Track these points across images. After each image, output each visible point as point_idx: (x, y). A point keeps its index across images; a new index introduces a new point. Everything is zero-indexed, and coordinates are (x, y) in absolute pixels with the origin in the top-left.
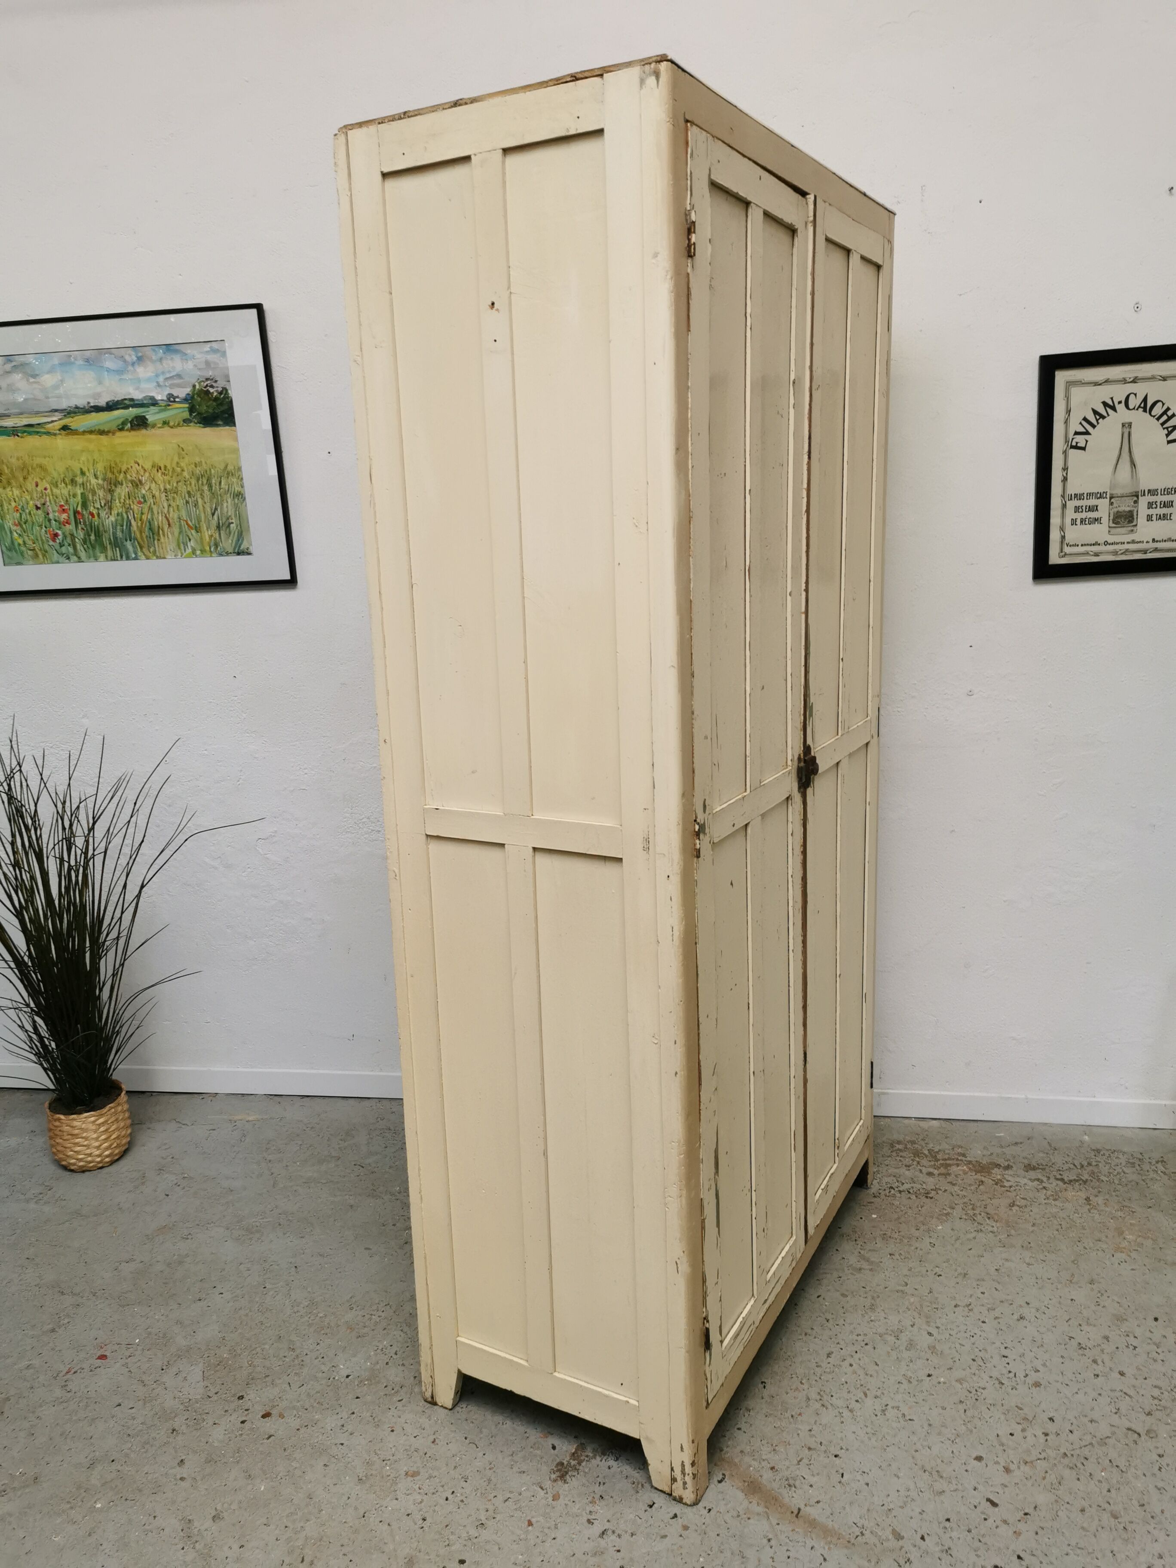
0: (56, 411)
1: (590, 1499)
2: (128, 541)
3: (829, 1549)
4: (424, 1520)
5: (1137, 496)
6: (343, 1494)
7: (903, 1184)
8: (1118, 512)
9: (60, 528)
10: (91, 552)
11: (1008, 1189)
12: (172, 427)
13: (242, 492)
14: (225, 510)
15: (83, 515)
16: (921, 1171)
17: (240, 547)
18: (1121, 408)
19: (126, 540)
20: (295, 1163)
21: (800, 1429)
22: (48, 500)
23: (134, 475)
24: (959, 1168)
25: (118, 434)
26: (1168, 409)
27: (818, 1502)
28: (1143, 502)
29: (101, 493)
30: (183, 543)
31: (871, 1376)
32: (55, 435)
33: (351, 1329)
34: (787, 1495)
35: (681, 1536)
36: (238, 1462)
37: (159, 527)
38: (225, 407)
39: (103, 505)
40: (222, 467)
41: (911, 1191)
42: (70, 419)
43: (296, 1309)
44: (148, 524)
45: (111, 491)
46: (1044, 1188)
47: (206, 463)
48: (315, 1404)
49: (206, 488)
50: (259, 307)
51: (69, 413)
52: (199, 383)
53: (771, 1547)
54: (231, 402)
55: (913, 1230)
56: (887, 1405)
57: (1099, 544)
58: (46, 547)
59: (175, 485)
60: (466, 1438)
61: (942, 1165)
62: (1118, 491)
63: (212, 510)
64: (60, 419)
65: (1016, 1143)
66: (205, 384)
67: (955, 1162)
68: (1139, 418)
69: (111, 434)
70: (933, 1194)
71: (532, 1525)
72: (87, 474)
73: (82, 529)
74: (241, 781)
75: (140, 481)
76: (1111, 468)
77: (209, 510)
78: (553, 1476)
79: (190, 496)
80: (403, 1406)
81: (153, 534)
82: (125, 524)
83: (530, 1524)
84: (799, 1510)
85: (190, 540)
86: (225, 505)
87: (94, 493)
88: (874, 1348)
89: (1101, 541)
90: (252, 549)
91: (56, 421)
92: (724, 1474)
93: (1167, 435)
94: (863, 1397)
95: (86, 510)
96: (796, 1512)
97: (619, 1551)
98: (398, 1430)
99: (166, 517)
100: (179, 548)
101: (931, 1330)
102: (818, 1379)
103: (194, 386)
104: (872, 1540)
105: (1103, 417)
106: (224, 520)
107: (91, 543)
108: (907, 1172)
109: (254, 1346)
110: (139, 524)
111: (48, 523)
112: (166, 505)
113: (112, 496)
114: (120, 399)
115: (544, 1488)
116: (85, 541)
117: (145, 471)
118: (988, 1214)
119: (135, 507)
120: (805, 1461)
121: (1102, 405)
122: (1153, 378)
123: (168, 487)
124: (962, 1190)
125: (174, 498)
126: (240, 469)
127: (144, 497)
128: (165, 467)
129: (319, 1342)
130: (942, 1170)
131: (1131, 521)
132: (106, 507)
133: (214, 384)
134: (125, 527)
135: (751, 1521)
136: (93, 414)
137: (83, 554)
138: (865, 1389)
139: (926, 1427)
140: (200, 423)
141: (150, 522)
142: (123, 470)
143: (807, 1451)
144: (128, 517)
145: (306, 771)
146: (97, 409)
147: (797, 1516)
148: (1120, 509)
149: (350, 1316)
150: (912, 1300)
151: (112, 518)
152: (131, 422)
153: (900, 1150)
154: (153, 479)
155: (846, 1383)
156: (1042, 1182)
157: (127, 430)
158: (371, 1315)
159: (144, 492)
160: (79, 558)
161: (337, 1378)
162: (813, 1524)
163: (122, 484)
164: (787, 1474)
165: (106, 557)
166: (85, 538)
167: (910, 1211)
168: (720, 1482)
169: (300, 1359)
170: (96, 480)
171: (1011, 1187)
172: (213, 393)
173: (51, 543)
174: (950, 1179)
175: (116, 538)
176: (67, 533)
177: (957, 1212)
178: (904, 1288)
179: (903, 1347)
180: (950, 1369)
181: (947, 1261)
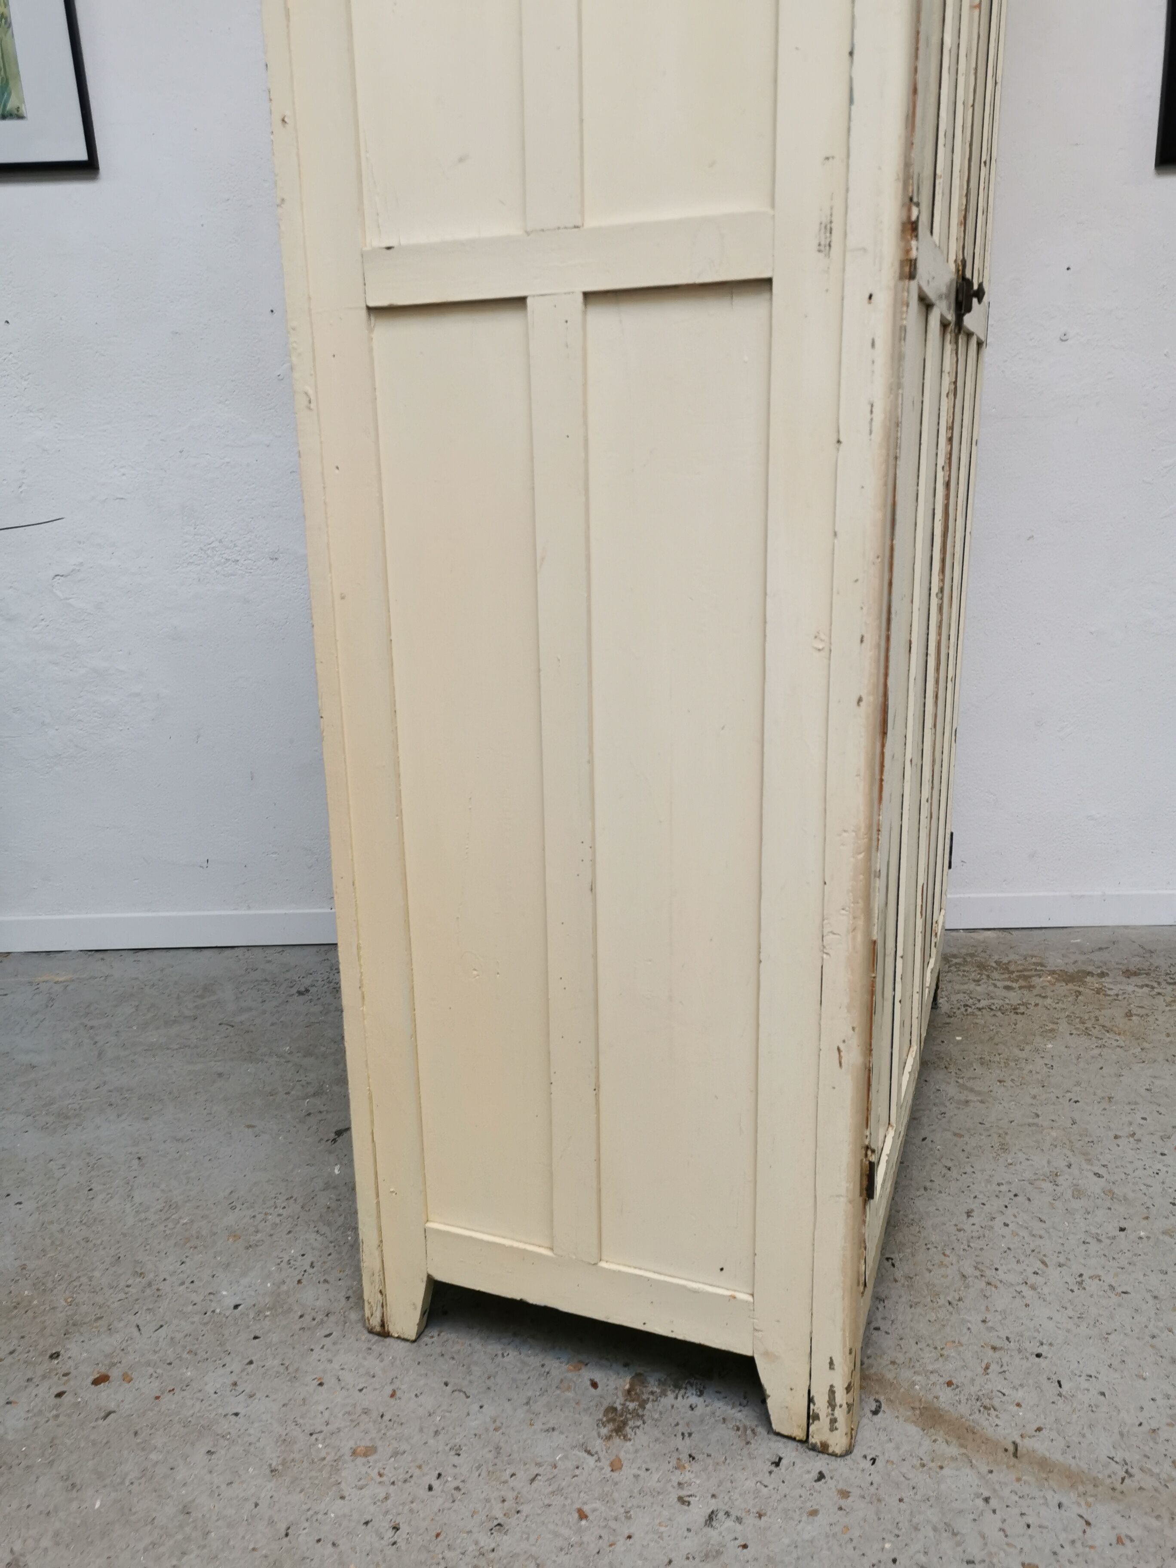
1: (674, 1462)
3: (1088, 1505)
4: (396, 1528)
6: (246, 1500)
7: (979, 1001)
11: (1116, 998)
16: (995, 986)
20: (131, 1027)
21: (969, 1321)
24: (1041, 979)
27: (1039, 1429)
31: (1041, 1237)
33: (236, 1237)
34: (986, 1423)
35: (840, 1509)
36: (51, 1463)
41: (994, 1007)
43: (143, 1216)
46: (1159, 994)
48: (185, 1355)
53: (994, 1511)
55: (1016, 1051)
56: (1081, 1275)
60: (446, 1384)
61: (1020, 976)
65: (1100, 949)
67: (1033, 973)
70: (1022, 1009)
71: (586, 1517)
74: (24, 488)
78: (604, 1431)
80: (334, 1344)
83: (582, 1515)
84: (1015, 1445)
88: (1029, 1200)
90: (24, 110)
92: (877, 1401)
94: (1042, 1266)
96: (1011, 1448)
97: (745, 1546)
98: (330, 1382)
101: (1097, 1169)
102: (966, 1247)
104: (1149, 1482)
108: (978, 988)
109: (75, 1275)
115: (593, 1452)
118: (1103, 1026)
120: (994, 1367)
124: (1058, 1003)
129: (184, 1260)
130: (1022, 983)
135: (945, 1471)
138: (1041, 1256)
139: (1151, 1302)
143: (990, 1352)
145: (123, 470)
147: (1015, 1455)
149: (231, 1219)
150: (1054, 1134)
153: (959, 964)
155: (1009, 1249)
156: (1153, 988)
158: (266, 1214)
161: (218, 1311)
162: (1044, 1465)
164: (973, 1390)
167: (1002, 1031)
168: (875, 1412)
169: (154, 1287)
171: (1117, 995)
174: (1035, 992)
177: (1063, 1027)
178: (1036, 1120)
179: (1068, 1194)
180: (1147, 1218)
181: (1078, 1084)
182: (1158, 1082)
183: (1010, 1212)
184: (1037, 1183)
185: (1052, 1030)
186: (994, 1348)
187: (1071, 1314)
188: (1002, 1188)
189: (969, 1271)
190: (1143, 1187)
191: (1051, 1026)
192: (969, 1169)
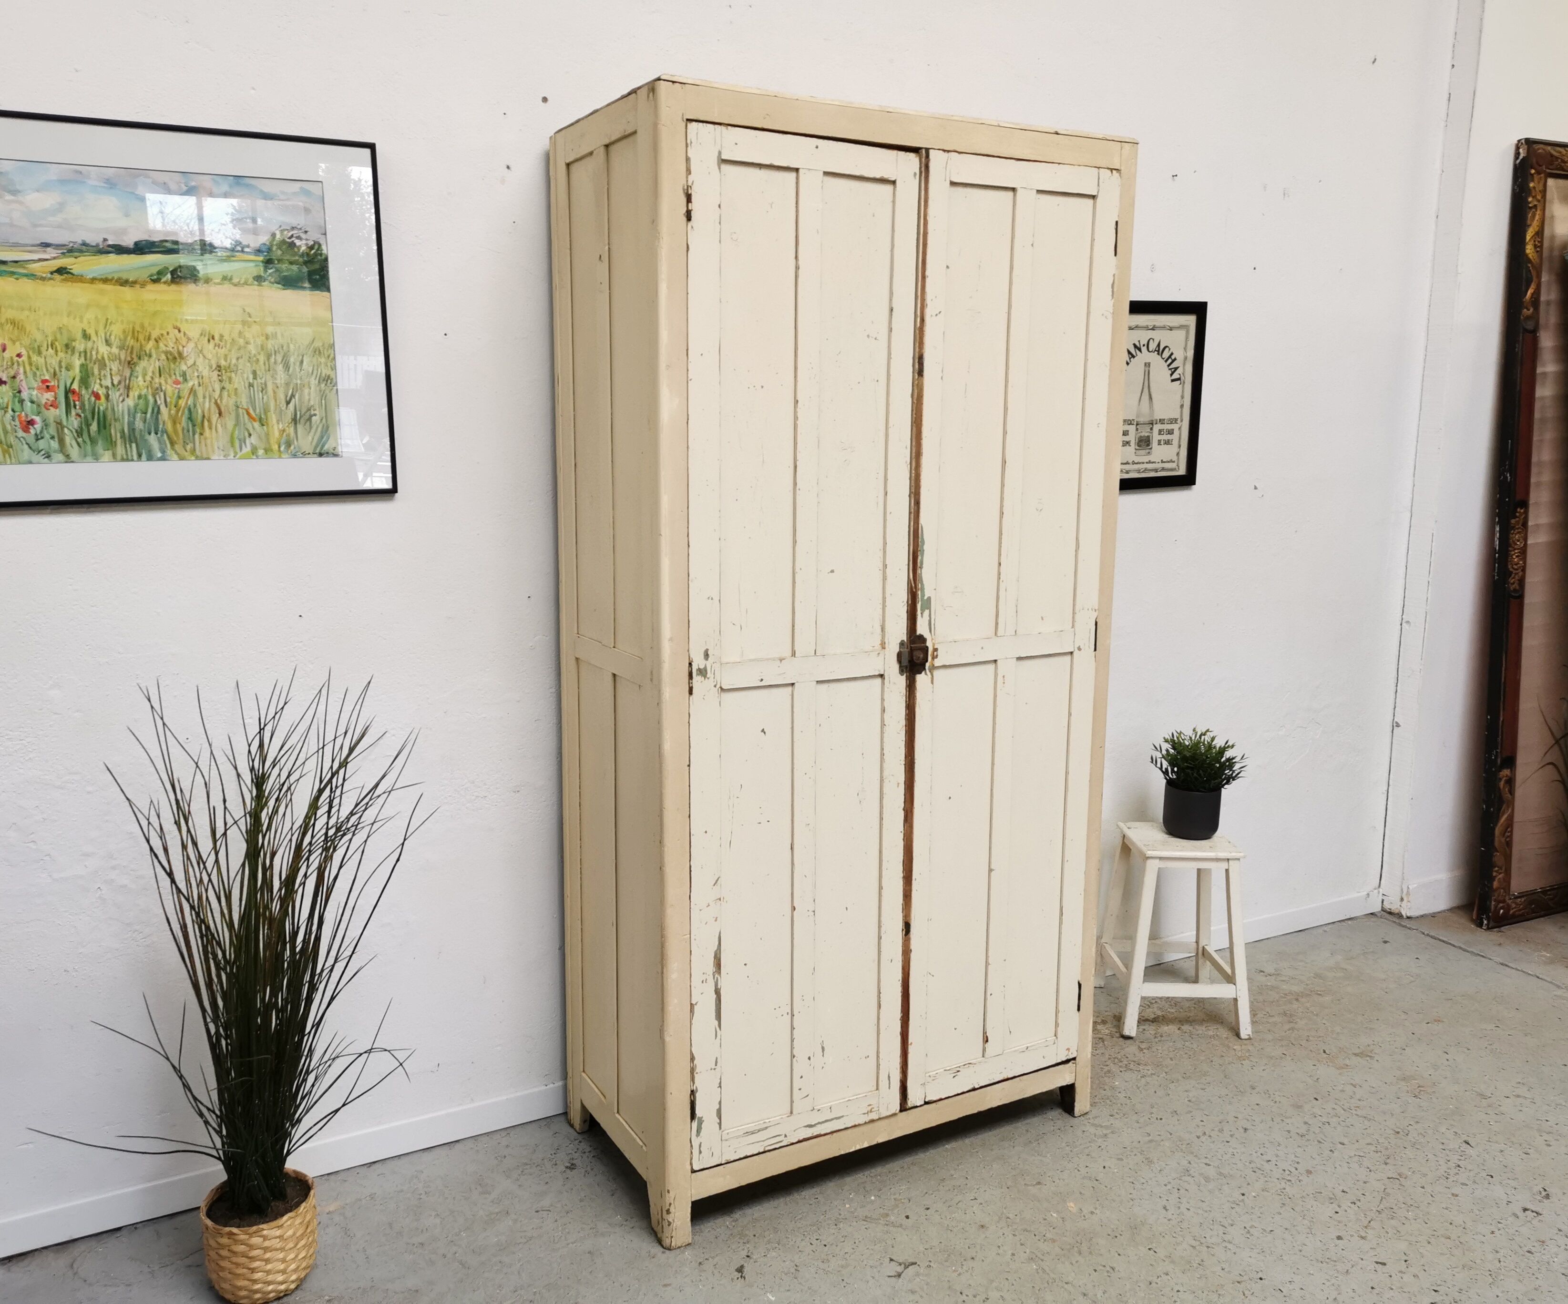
0: (46, 245)
2: (153, 434)
5: (1152, 424)
8: (1141, 437)
9: (39, 413)
10: (89, 448)
12: (236, 285)
13: (332, 376)
14: (307, 397)
15: (80, 396)
17: (323, 446)
18: (1144, 349)
19: (150, 433)
22: (21, 370)
23: (171, 345)
25: (151, 287)
26: (1172, 354)
28: (1157, 428)
29: (115, 366)
30: (240, 440)
31: (1210, 1212)
32: (43, 279)
37: (204, 416)
38: (317, 266)
39: (116, 382)
40: (306, 343)
42: (72, 260)
44: (186, 412)
45: (131, 364)
47: (282, 335)
49: (280, 368)
50: (372, 147)
51: (71, 251)
52: (282, 231)
54: (326, 259)
56: (1245, 1228)
57: (1129, 464)
58: (12, 439)
59: (234, 361)
62: (1142, 420)
63: (287, 397)
64: (54, 258)
66: (290, 234)
68: (1154, 358)
69: (138, 286)
72: (94, 337)
73: (78, 415)
75: (180, 354)
76: (1138, 400)
77: (281, 396)
79: (255, 378)
81: (194, 426)
82: (150, 410)
85: (250, 435)
86: (306, 391)
87: (102, 364)
88: (1187, 1190)
89: (1130, 462)
90: (339, 450)
91: (47, 260)
93: (1171, 375)
94: (1224, 1229)
95: (87, 388)
99: (216, 403)
100: (233, 445)
101: (1204, 1161)
103: (274, 235)
105: (1133, 357)
106: (304, 410)
107: (89, 436)
110: (173, 412)
111: (17, 407)
112: (217, 387)
113: (132, 371)
114: (156, 240)
116: (79, 433)
117: (189, 339)
119: (169, 389)
121: (1133, 346)
122: (1163, 328)
123: (223, 363)
125: (230, 379)
126: (332, 346)
127: (184, 375)
128: (221, 336)
131: (1148, 445)
132: (122, 386)
133: (303, 236)
134: (149, 415)
136: (112, 256)
137: (74, 452)
138: (1219, 1223)
139: (1286, 1232)
140: (278, 283)
141: (190, 410)
142: (154, 336)
144: (156, 401)
146: (120, 250)
148: (1142, 434)
150: (1166, 1144)
151: (130, 402)
152: (173, 273)
154: (201, 351)
157: (165, 283)
159: (184, 368)
160: (68, 456)
163: (150, 356)
165: (114, 456)
166: (81, 428)
170: (108, 348)
172: (300, 246)
173: (21, 433)
175: (134, 430)
176: (51, 420)
177: (1114, 1068)
178: (1150, 1138)
179: (1203, 1182)
180: (1249, 1184)
181: (1152, 1107)
182: (1191, 1095)
183: (1184, 1200)
184: (1183, 1178)
185: (1109, 1071)
186: (1239, 1282)
187: (1258, 1251)
188: (1169, 1187)
189: (1194, 1243)
190: (1234, 1166)
191: (1106, 1069)
192: (1144, 1181)
